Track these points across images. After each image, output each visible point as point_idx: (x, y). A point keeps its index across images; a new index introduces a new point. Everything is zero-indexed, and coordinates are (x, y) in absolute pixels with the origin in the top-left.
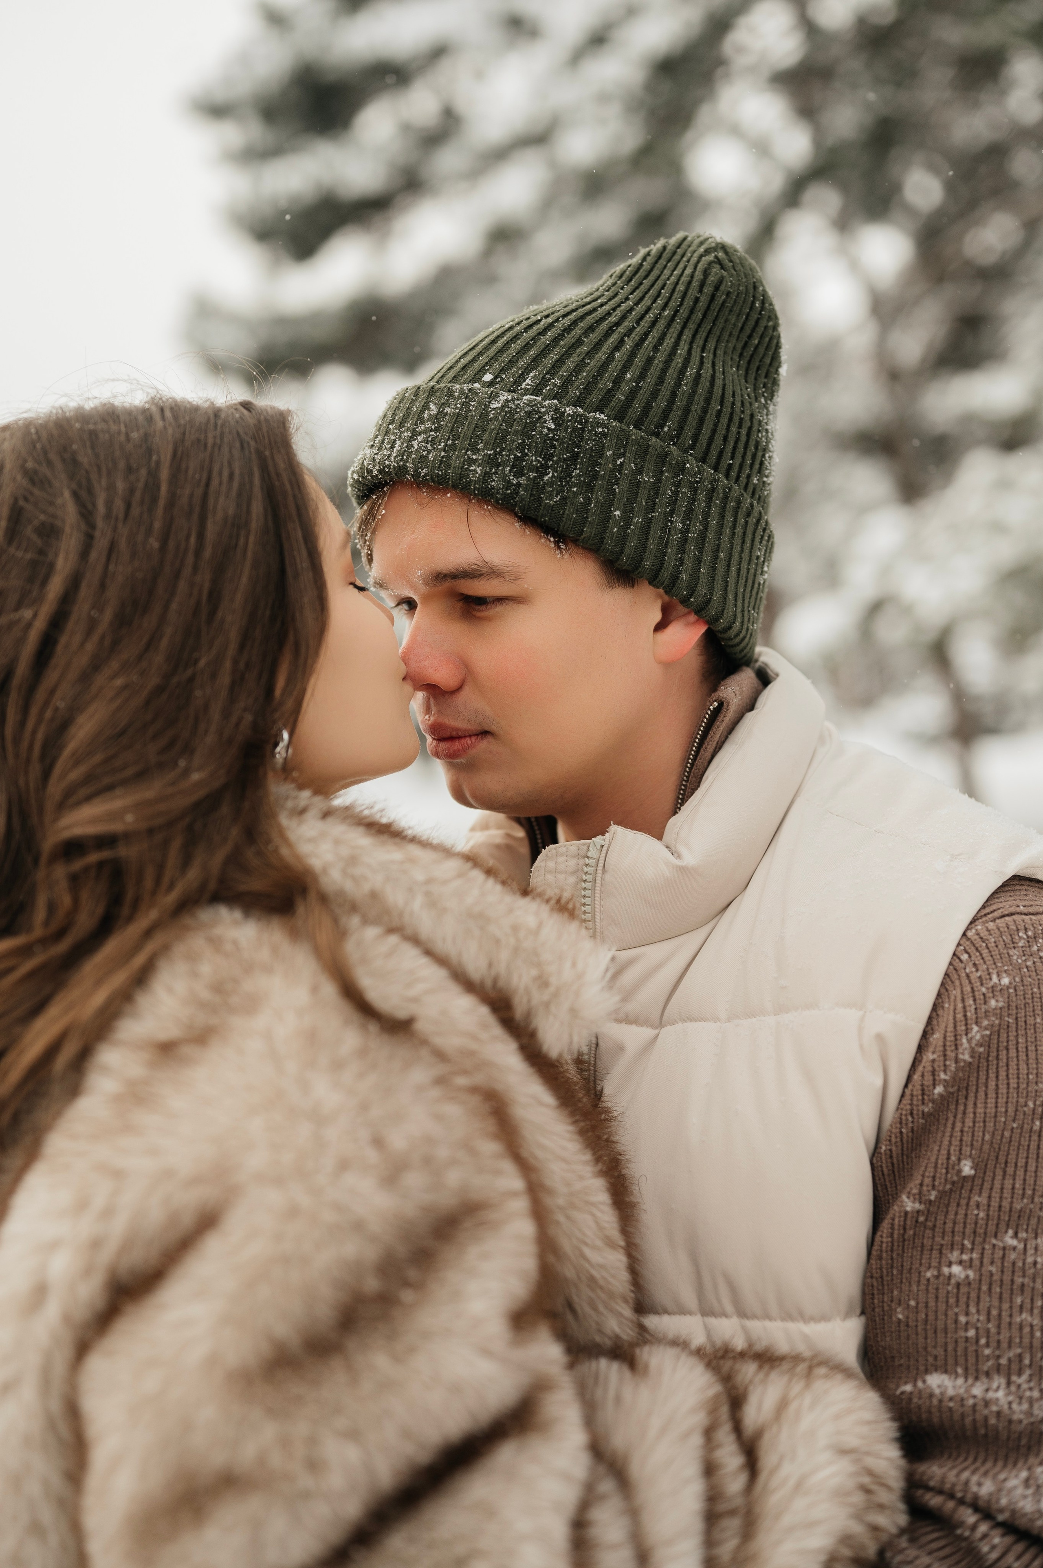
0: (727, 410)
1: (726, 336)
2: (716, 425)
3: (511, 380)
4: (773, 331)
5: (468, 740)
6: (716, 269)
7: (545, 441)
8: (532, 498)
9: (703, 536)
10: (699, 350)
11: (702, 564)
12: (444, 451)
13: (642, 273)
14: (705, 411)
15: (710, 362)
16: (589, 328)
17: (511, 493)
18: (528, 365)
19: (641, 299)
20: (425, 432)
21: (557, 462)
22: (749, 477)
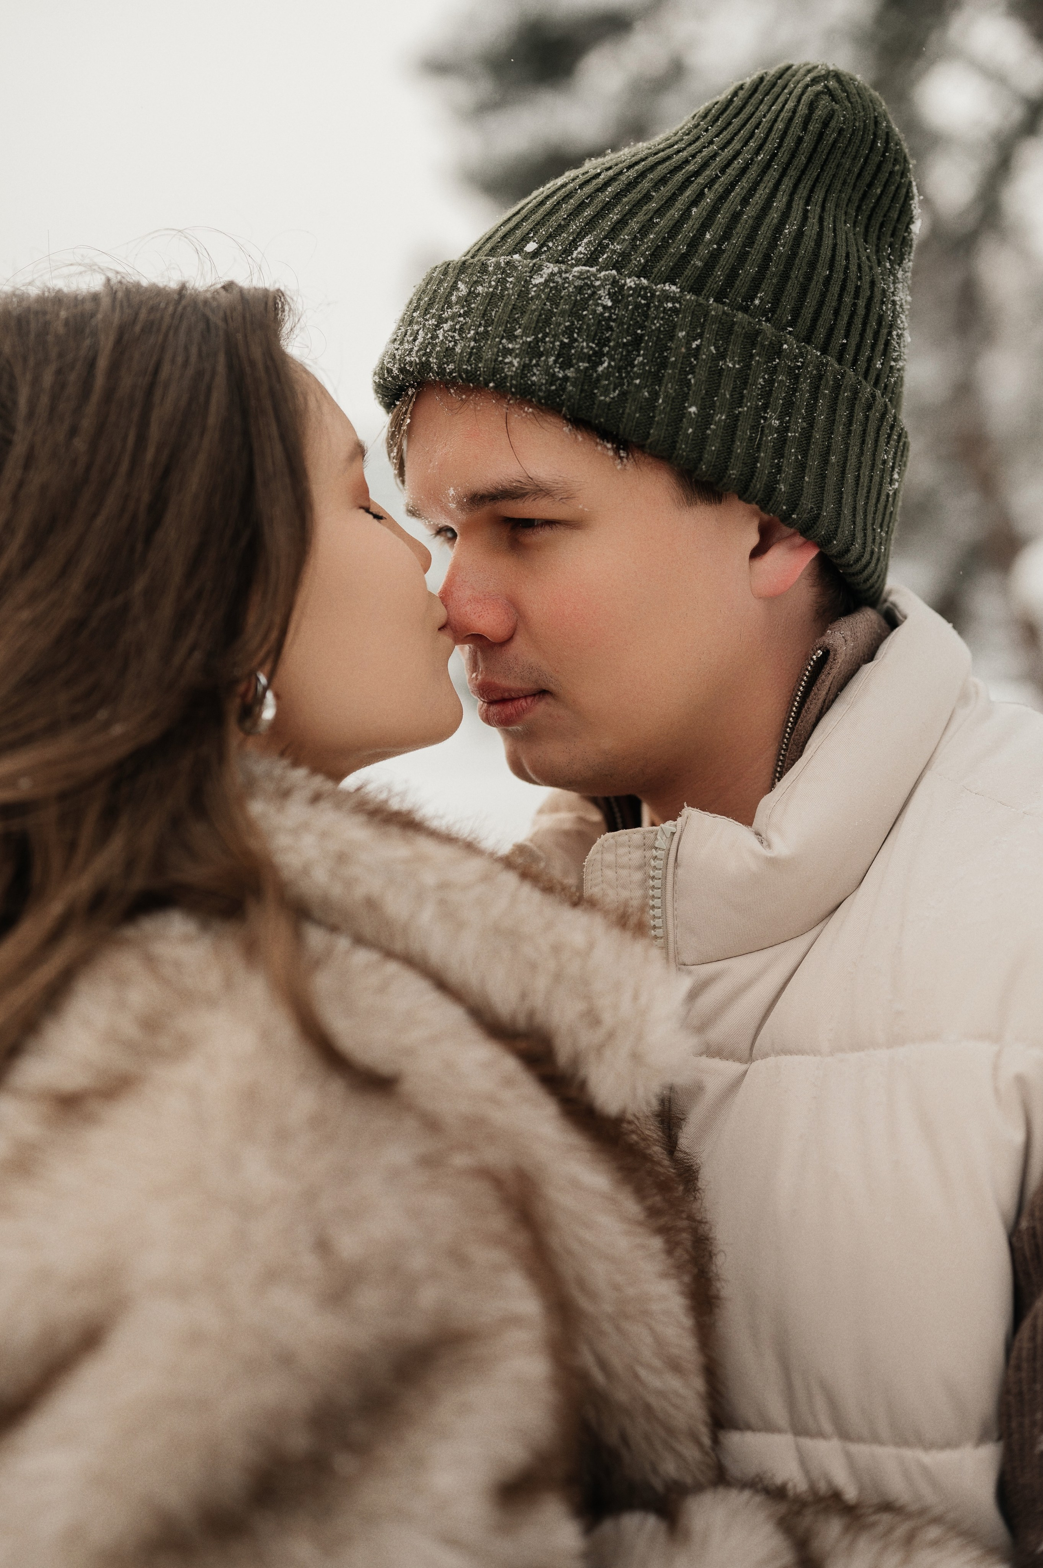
0: (838, 276)
1: (838, 184)
2: (823, 295)
3: (560, 248)
4: (902, 178)
5: (523, 703)
6: (825, 100)
7: (600, 322)
8: (583, 395)
9: (807, 434)
10: (802, 203)
11: (807, 471)
12: (475, 340)
13: (731, 110)
14: (809, 278)
15: (817, 217)
16: (660, 181)
17: (556, 390)
18: (582, 229)
19: (729, 142)
20: (452, 318)
21: (614, 348)
22: (870, 360)
